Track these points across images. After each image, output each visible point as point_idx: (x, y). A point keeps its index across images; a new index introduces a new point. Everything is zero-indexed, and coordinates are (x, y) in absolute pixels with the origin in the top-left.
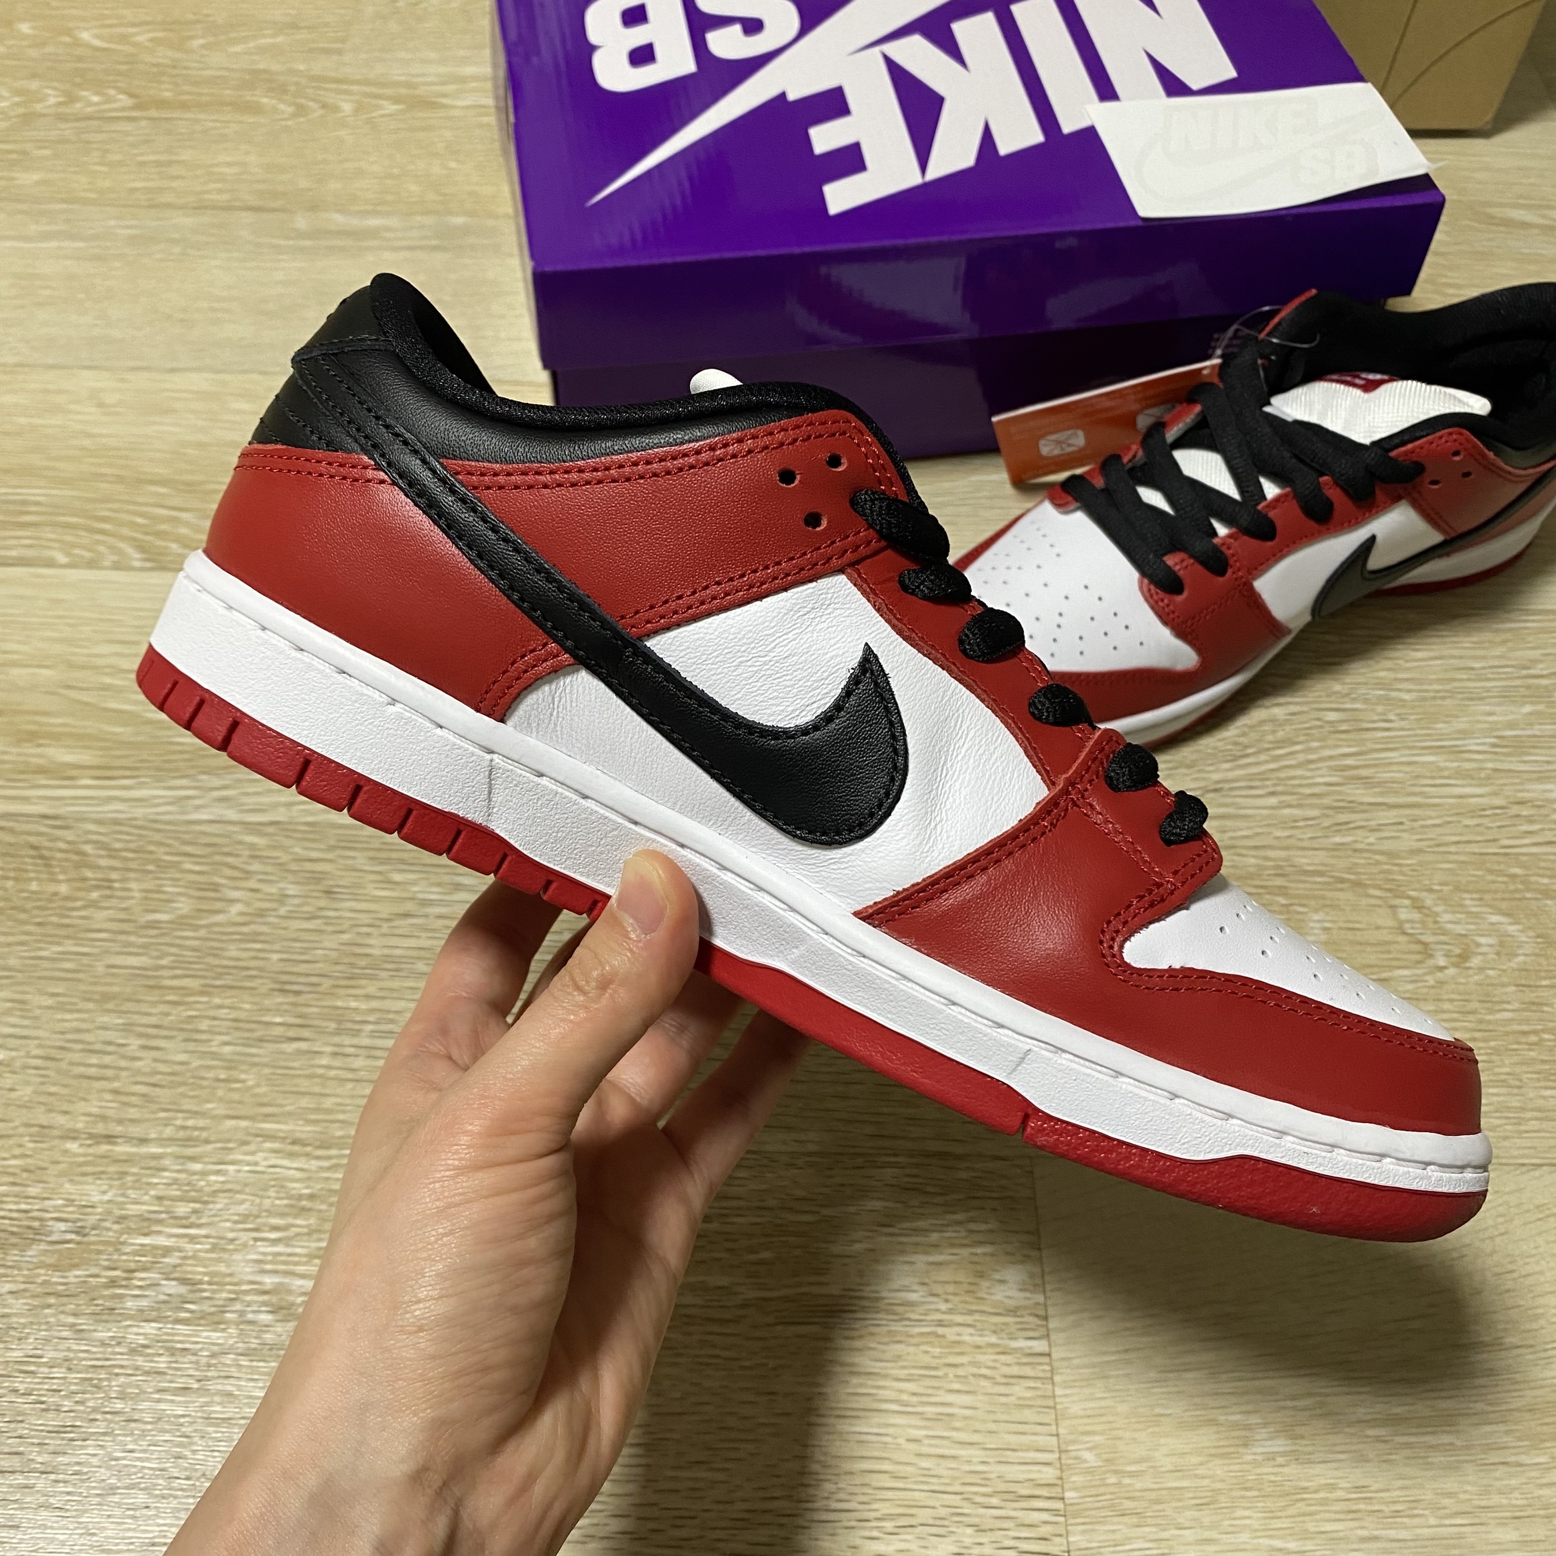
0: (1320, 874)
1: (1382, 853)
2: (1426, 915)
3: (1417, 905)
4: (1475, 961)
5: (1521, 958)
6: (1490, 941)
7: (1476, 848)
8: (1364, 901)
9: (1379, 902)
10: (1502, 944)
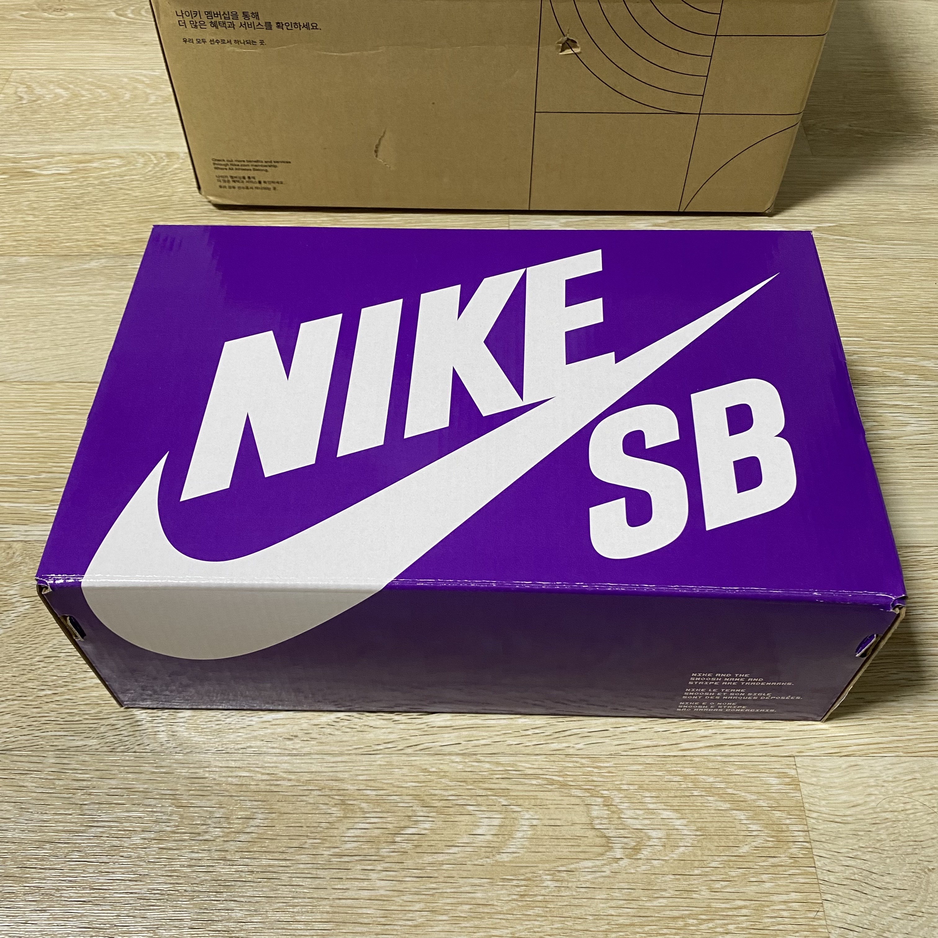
0: (536, 776)
1: (588, 757)
2: (613, 812)
3: (608, 804)
4: (645, 853)
5: (682, 849)
6: (660, 834)
7: (660, 751)
8: (567, 800)
9: (578, 801)
10: (668, 837)
